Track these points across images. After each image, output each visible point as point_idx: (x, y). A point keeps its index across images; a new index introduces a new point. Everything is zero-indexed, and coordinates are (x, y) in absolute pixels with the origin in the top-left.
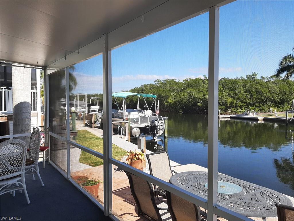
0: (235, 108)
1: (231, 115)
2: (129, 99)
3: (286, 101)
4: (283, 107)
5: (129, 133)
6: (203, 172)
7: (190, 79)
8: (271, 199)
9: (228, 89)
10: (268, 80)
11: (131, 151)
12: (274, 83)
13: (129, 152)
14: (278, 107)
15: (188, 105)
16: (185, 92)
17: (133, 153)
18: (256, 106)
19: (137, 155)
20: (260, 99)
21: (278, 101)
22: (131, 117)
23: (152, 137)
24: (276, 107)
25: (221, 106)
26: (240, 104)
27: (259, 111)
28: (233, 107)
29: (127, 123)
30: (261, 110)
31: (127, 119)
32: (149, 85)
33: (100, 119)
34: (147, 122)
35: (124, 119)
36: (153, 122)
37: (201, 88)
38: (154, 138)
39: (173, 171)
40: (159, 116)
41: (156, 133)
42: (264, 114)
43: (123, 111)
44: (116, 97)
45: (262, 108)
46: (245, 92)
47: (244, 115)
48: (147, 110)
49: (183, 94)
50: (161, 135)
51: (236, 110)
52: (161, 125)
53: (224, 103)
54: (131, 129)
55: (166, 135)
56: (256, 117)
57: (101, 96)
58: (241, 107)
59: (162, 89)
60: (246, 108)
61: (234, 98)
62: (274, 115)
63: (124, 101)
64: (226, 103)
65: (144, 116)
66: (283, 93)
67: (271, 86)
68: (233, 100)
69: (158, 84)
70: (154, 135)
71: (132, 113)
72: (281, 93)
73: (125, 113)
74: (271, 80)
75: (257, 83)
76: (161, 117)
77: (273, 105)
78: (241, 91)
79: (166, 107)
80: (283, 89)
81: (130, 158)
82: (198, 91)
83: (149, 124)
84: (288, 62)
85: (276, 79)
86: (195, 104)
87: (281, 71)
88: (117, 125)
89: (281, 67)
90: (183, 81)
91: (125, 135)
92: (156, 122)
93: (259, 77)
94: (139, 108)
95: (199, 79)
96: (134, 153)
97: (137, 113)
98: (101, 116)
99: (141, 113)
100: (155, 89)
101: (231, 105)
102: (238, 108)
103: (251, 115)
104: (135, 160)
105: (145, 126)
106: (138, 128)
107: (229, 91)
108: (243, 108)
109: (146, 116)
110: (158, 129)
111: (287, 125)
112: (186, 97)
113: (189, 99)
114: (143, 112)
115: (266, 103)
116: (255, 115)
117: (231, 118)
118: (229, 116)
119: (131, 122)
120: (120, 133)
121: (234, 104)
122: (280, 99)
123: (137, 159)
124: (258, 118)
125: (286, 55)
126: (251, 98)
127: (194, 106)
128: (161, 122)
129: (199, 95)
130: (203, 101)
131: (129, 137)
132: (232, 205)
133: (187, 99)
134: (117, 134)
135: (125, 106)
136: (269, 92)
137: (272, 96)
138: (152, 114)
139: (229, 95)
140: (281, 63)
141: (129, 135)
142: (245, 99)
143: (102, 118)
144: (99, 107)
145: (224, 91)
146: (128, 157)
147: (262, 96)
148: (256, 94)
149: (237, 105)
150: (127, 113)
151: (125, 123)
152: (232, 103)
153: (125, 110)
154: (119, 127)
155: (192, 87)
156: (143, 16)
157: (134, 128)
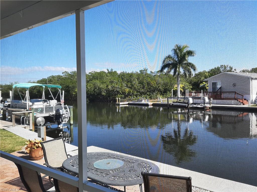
0: (132, 96)
1: (129, 102)
2: (37, 90)
3: (168, 90)
4: (166, 95)
5: (33, 123)
6: (95, 153)
7: (95, 71)
8: (145, 169)
9: (127, 81)
10: (155, 74)
11: (30, 140)
12: (159, 76)
13: (28, 142)
14: (163, 95)
15: (94, 94)
16: (91, 83)
17: (32, 142)
18: (147, 95)
19: (37, 143)
20: (150, 89)
21: (163, 90)
22: (34, 107)
23: (57, 125)
24: (162, 95)
25: (121, 95)
26: (135, 93)
27: (149, 98)
28: (130, 96)
29: (30, 113)
30: (151, 97)
31: (31, 109)
32: (57, 76)
33: (2, 110)
34: (52, 111)
35: (28, 109)
36: (57, 111)
37: (105, 80)
38: (59, 126)
39: (69, 155)
40: (64, 105)
41: (61, 121)
42: (153, 100)
43: (26, 101)
44: (19, 88)
45: (152, 96)
46: (139, 84)
47: (139, 102)
48: (51, 100)
49: (89, 85)
50: (66, 122)
51: (132, 98)
52: (66, 114)
53: (123, 92)
54: (35, 118)
55: (72, 122)
56: (147, 103)
57: (6, 87)
58: (136, 96)
59: (69, 81)
60: (140, 96)
61: (131, 88)
62: (160, 101)
63: (27, 92)
64: (125, 92)
65: (49, 106)
66: (166, 84)
67: (157, 79)
68: (130, 90)
69: (65, 75)
70: (59, 123)
71: (35, 103)
72: (164, 84)
73: (28, 103)
74: (157, 74)
75: (148, 77)
76: (66, 105)
77: (159, 93)
78: (136, 82)
79: (74, 96)
80: (166, 81)
81: (30, 147)
82: (102, 82)
83: (54, 113)
84: (168, 61)
85: (161, 73)
86: (100, 94)
87: (164, 68)
88: (20, 115)
89: (164, 65)
90: (89, 73)
91: (29, 125)
92: (61, 111)
93: (149, 72)
94: (44, 98)
95: (103, 72)
96: (34, 142)
97: (41, 103)
98: (2, 107)
99: (46, 103)
100: (62, 80)
101: (129, 94)
102: (134, 96)
103: (143, 102)
104: (34, 148)
105: (50, 115)
106: (43, 117)
107: (127, 83)
108: (138, 96)
109: (52, 106)
110: (63, 117)
111: (168, 108)
112: (92, 88)
113: (94, 89)
114: (48, 102)
115: (155, 92)
116: (146, 102)
117: (128, 104)
118: (127, 103)
119: (35, 112)
120: (23, 124)
121: (131, 93)
122: (164, 89)
123: (36, 147)
124: (148, 104)
125: (167, 55)
126: (143, 88)
127: (99, 95)
128: (66, 110)
129: (103, 86)
130: (106, 91)
131: (33, 127)
132: (113, 178)
133: (93, 89)
134: (20, 124)
135: (29, 96)
136: (156, 83)
137: (158, 86)
138: (57, 103)
139: (127, 86)
140: (164, 62)
141: (33, 124)
142: (139, 89)
143: (4, 109)
144: (2, 97)
145: (123, 83)
146: (27, 146)
147: (151, 86)
148: (147, 85)
149: (133, 94)
150: (31, 104)
151: (29, 113)
152: (129, 92)
153: (28, 100)
154: (22, 117)
155: (97, 79)
156: (22, 12)
157: (38, 118)
